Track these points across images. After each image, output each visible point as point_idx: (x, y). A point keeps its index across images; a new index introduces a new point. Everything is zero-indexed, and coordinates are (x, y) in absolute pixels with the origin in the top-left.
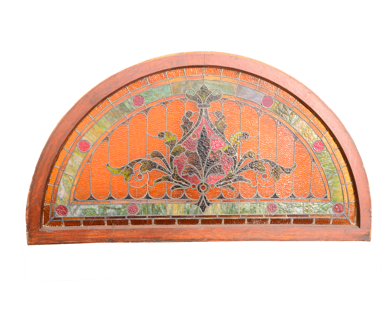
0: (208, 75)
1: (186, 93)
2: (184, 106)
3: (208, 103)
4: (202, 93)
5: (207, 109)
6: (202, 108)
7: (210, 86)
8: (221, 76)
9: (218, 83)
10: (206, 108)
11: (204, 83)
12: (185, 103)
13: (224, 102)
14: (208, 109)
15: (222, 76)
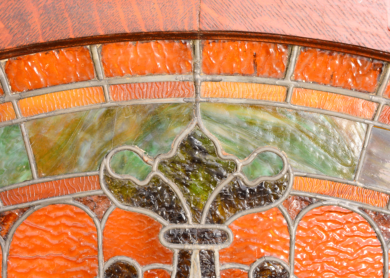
0: (218, 77)
1: (105, 170)
2: (97, 236)
3: (220, 221)
4: (187, 172)
5: (210, 252)
6: (187, 247)
7: (229, 132)
8: (288, 81)
9: (272, 120)
10: (210, 247)
11: (199, 119)
12: (100, 218)
13: (302, 214)
14: (217, 254)
15: (292, 84)
